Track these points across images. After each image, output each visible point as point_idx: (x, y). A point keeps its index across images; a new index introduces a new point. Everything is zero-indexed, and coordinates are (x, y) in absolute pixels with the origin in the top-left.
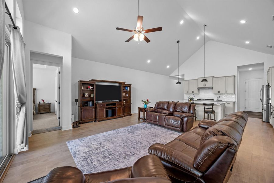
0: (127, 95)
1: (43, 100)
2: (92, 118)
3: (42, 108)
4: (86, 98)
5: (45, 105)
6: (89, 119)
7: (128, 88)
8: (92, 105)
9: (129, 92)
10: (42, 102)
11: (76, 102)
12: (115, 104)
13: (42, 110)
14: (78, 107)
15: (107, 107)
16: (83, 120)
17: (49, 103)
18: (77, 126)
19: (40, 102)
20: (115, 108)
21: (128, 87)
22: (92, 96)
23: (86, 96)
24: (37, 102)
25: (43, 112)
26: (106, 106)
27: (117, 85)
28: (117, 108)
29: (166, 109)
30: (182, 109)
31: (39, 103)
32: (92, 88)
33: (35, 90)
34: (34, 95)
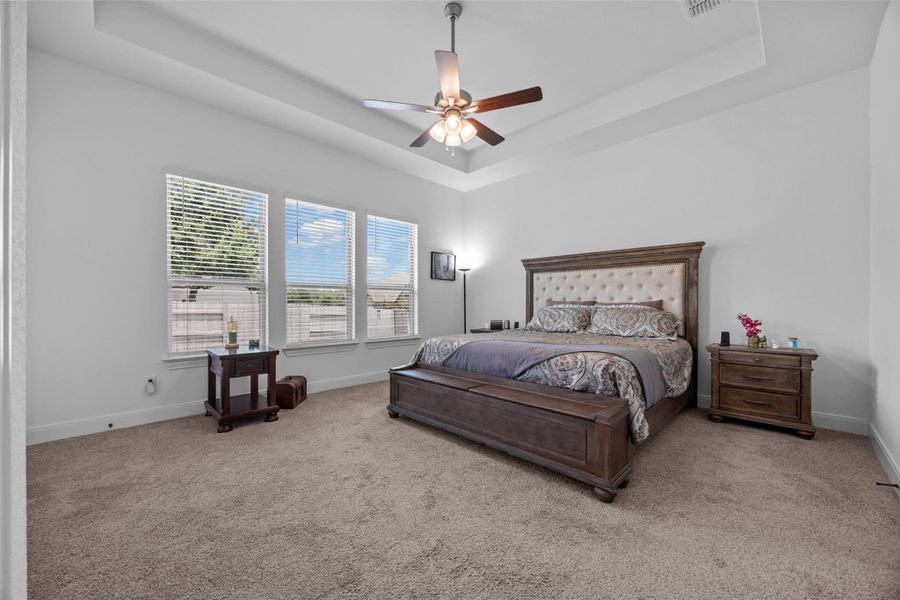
1: (747, 321)
3: (736, 380)
5: (759, 363)
10: (740, 337)
13: (735, 397)
17: (800, 345)
19: (725, 337)
24: (710, 337)
25: (744, 417)
31: (718, 340)
33: (700, 251)
34: (690, 283)
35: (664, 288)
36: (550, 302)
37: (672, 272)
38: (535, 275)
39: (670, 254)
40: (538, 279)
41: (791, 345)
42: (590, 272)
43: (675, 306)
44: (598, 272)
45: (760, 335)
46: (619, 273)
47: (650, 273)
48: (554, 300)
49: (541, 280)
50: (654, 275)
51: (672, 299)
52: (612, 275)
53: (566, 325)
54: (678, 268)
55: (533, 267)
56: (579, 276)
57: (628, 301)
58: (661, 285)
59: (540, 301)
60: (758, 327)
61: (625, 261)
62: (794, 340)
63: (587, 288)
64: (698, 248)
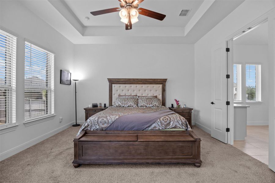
5: (183, 112)
19: (172, 105)
33: (166, 81)
34: (164, 90)
35: (157, 91)
36: (120, 96)
37: (159, 87)
38: (113, 85)
39: (159, 81)
40: (114, 86)
41: (185, 106)
42: (135, 85)
43: (160, 97)
44: (138, 85)
45: (179, 104)
46: (145, 86)
47: (154, 87)
48: (121, 95)
49: (116, 87)
50: (155, 87)
51: (159, 95)
52: (142, 87)
53: (132, 104)
54: (161, 86)
55: (112, 82)
56: (131, 86)
57: (147, 96)
58: (156, 91)
59: (115, 95)
60: (179, 102)
61: (146, 82)
62: (185, 105)
63: (134, 91)
64: (165, 80)
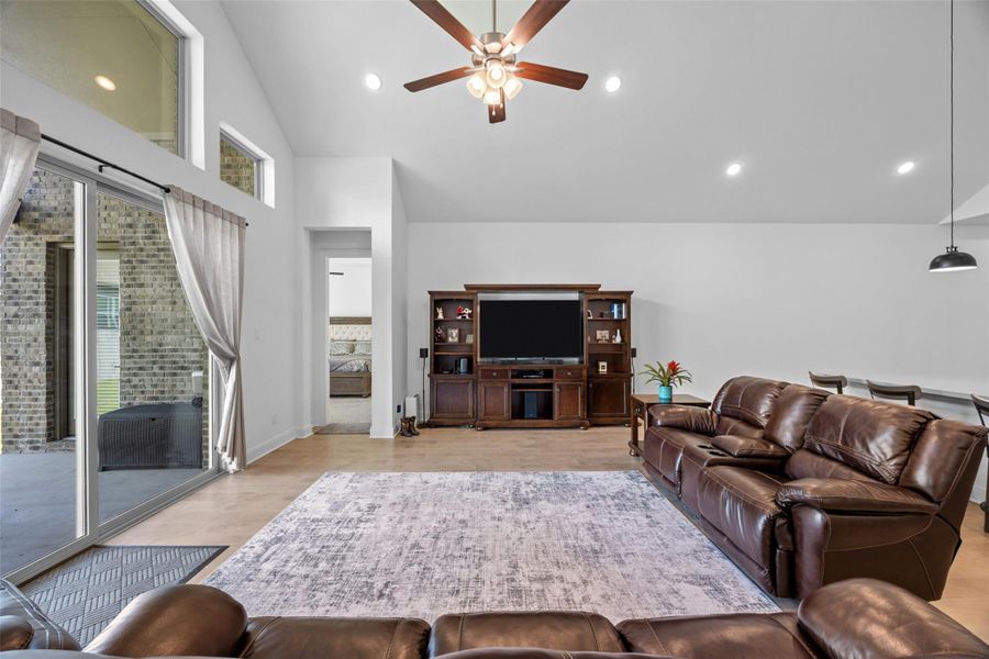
0: (618, 340)
2: (465, 416)
4: (453, 345)
6: (457, 415)
7: (620, 307)
8: (465, 370)
9: (623, 325)
11: (421, 356)
12: (552, 371)
14: (426, 376)
15: (518, 381)
16: (439, 415)
18: (410, 432)
20: (550, 386)
21: (620, 302)
22: (470, 339)
23: (450, 340)
26: (513, 377)
27: (574, 296)
28: (556, 389)
29: (764, 422)
30: (845, 442)
32: (469, 315)
